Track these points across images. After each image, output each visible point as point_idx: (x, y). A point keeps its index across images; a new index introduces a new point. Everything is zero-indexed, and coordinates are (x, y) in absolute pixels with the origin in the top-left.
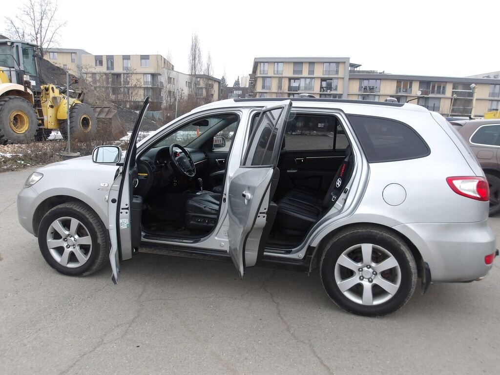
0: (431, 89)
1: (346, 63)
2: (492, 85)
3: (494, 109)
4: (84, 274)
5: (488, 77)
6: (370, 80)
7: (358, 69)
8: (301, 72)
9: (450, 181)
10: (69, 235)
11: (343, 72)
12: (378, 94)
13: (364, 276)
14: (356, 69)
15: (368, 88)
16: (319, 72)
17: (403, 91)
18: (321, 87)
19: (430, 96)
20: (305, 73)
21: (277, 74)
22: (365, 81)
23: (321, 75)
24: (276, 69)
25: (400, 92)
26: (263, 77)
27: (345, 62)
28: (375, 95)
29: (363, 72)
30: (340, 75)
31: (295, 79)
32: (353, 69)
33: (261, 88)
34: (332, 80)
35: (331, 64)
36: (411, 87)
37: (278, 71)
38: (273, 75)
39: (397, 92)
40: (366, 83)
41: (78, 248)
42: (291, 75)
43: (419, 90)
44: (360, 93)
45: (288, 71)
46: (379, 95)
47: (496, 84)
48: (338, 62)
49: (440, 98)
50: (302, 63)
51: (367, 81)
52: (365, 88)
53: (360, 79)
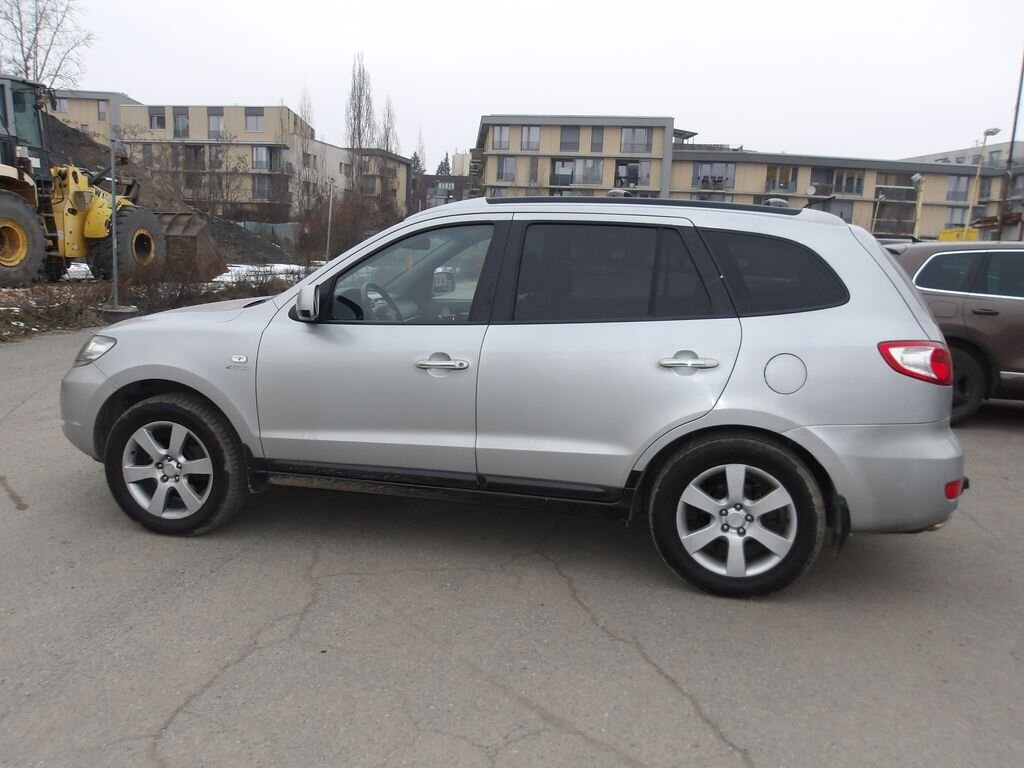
0: (834, 183)
1: (667, 129)
3: (956, 225)
4: (197, 531)
5: (945, 160)
6: (715, 165)
7: (690, 141)
8: (576, 146)
9: (884, 348)
10: (167, 456)
11: (660, 147)
12: (731, 191)
13: (730, 523)
14: (685, 142)
15: (710, 180)
16: (613, 146)
17: (781, 187)
18: (617, 178)
19: (833, 196)
20: (585, 149)
21: (528, 149)
22: (704, 166)
23: (617, 153)
24: (525, 139)
25: (774, 188)
26: (498, 156)
27: (664, 128)
28: (724, 194)
29: (700, 147)
30: (656, 152)
31: (564, 160)
32: (680, 140)
33: (495, 177)
34: (637, 162)
35: (637, 130)
36: (795, 178)
37: (528, 143)
38: (519, 152)
39: (767, 189)
40: (706, 170)
41: (184, 481)
42: (556, 151)
43: (811, 185)
44: (694, 190)
45: (551, 145)
46: (732, 195)
47: (960, 175)
48: (653, 127)
49: (851, 202)
50: (577, 128)
51: (709, 166)
52: (705, 181)
53: (695, 161)
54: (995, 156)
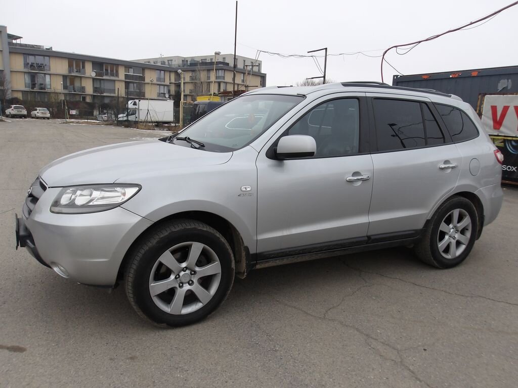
0: (104, 70)
1: (2, 33)
2: (157, 71)
5: (149, 62)
6: (37, 56)
7: (18, 41)
9: (495, 153)
14: (14, 41)
15: (35, 65)
17: (77, 72)
19: (104, 77)
22: (30, 57)
25: (73, 72)
28: (45, 74)
29: (26, 45)
32: (10, 40)
36: (84, 67)
39: (70, 72)
40: (31, 59)
41: (197, 283)
43: (93, 71)
44: (26, 70)
46: (50, 74)
47: (161, 70)
49: (114, 81)
51: (33, 57)
52: (32, 65)
53: (24, 54)
54: (170, 62)
